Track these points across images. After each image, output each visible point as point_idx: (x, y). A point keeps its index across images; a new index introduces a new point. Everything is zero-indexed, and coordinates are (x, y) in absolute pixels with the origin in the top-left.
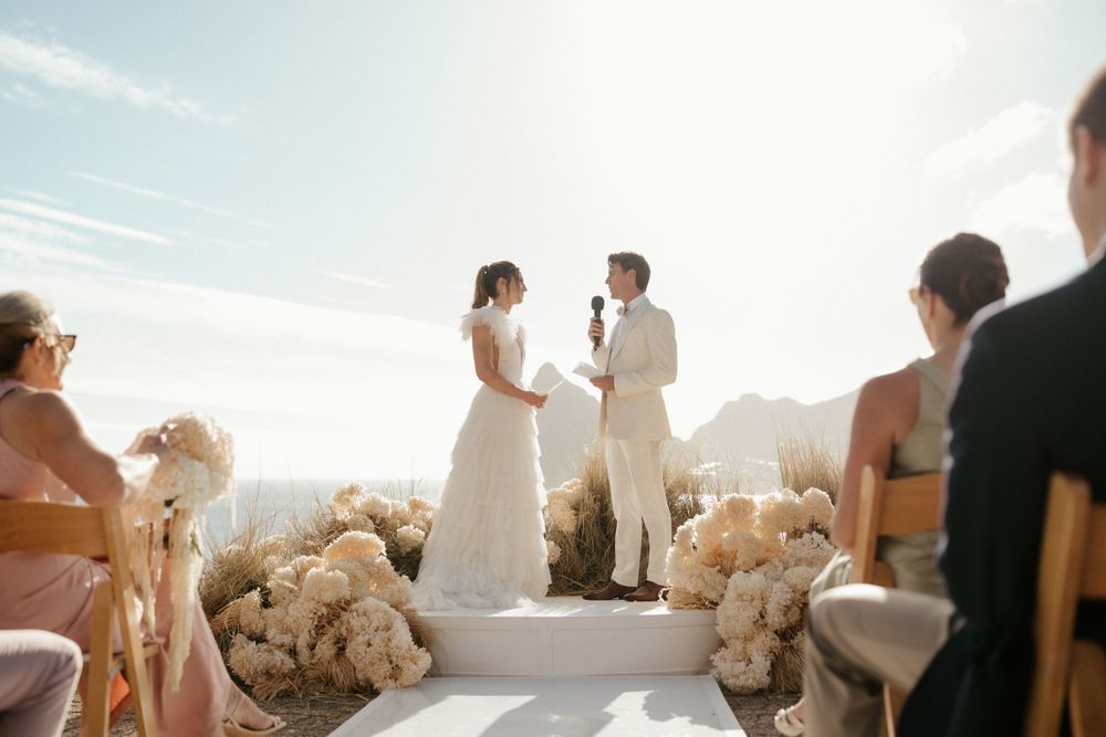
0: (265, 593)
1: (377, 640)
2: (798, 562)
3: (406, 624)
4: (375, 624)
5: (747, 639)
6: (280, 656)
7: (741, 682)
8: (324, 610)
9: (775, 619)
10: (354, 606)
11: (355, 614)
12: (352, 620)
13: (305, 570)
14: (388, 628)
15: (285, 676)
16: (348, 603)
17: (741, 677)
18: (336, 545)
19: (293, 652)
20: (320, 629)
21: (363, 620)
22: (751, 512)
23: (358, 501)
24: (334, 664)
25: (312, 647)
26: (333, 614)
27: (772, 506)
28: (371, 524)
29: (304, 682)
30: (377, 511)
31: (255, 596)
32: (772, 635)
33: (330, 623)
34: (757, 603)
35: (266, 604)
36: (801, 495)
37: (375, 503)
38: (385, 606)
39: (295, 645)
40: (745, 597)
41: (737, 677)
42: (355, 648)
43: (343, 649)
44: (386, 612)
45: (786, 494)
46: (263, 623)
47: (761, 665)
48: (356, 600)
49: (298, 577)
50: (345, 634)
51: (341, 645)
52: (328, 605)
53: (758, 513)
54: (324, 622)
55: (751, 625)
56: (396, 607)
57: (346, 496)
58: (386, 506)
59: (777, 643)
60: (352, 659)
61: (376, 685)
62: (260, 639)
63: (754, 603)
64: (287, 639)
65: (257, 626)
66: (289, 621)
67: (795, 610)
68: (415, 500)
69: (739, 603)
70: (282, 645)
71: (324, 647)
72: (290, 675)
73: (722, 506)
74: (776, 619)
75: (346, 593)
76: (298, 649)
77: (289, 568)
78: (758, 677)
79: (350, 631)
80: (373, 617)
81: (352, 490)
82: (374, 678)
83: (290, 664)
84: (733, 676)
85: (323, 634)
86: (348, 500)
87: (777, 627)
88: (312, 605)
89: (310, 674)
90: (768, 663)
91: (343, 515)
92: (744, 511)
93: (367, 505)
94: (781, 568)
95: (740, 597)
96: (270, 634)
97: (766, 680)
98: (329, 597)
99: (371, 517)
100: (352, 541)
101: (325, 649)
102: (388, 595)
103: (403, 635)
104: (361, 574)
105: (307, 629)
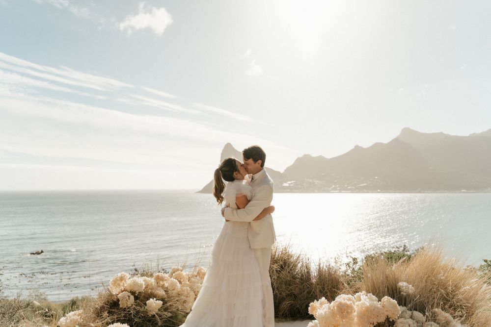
22: (351, 312)
23: (125, 284)
27: (363, 309)
30: (136, 288)
36: (380, 300)
37: (135, 283)
45: (371, 299)
53: (356, 313)
57: (118, 282)
68: (158, 276)
73: (334, 307)
81: (122, 279)
86: (119, 285)
92: (347, 312)
93: (130, 286)
99: (133, 293)
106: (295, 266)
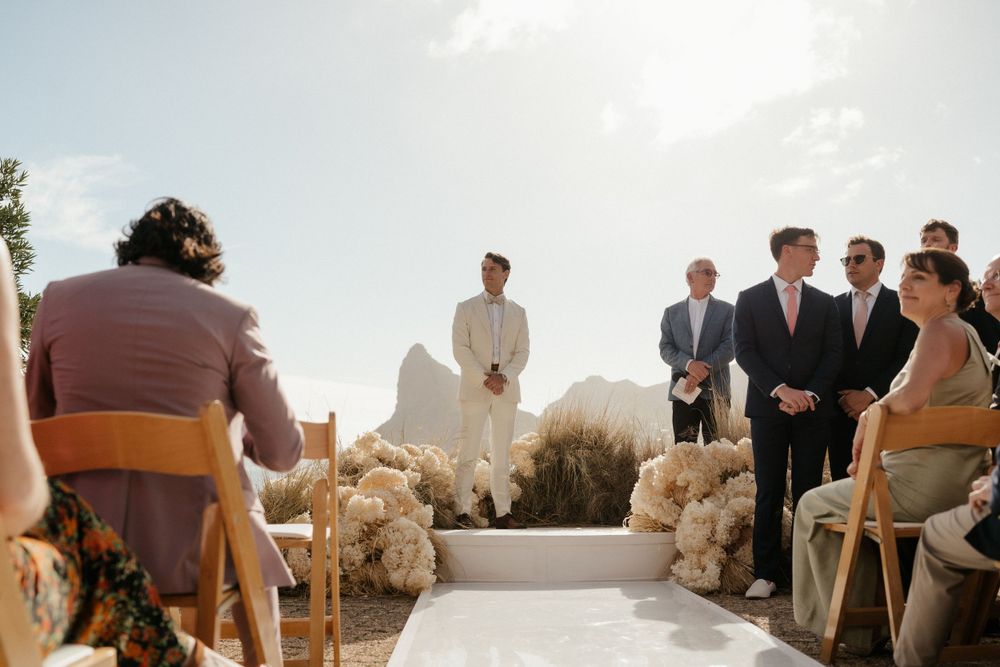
2: (736, 495)
4: (407, 538)
5: (702, 553)
7: (699, 584)
8: (365, 527)
9: (722, 536)
10: (390, 524)
11: (391, 531)
12: (387, 534)
13: (345, 498)
14: (416, 542)
16: (383, 521)
17: (699, 581)
18: (368, 478)
21: (398, 534)
26: (371, 531)
30: (386, 455)
31: (306, 517)
32: (719, 549)
34: (708, 525)
36: (735, 444)
38: (414, 524)
40: (699, 521)
41: (695, 581)
42: (390, 556)
47: (713, 571)
48: (390, 519)
50: (382, 545)
55: (705, 541)
56: (421, 526)
57: (367, 443)
58: (392, 453)
59: (724, 556)
60: (388, 568)
63: (706, 525)
67: (737, 531)
69: (694, 525)
74: (724, 537)
78: (712, 580)
79: (387, 544)
80: (406, 532)
84: (692, 580)
87: (724, 543)
88: (356, 524)
90: (718, 570)
94: (723, 499)
95: (695, 520)
97: (718, 583)
98: (370, 518)
99: (380, 460)
100: (381, 475)
102: (415, 517)
106: (610, 446)
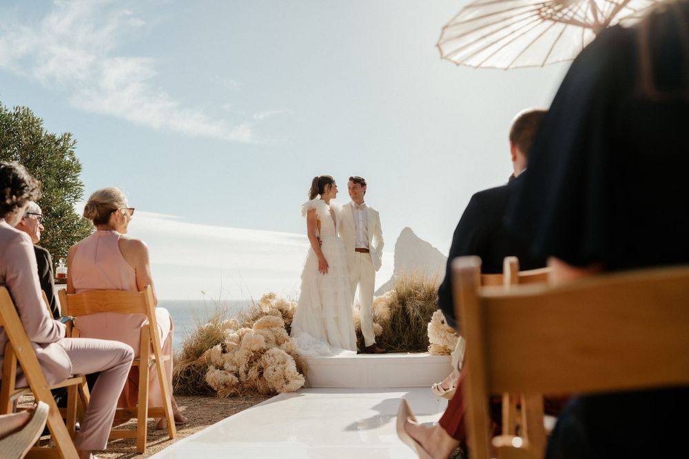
0: (224, 347)
1: (278, 369)
3: (294, 361)
4: (277, 361)
6: (231, 376)
8: (253, 354)
10: (267, 352)
11: (268, 356)
12: (266, 358)
13: (243, 335)
14: (284, 363)
15: (233, 386)
16: (265, 351)
18: (259, 322)
19: (237, 375)
20: (250, 364)
21: (272, 358)
23: (274, 303)
24: (258, 380)
25: (247, 373)
26: (256, 356)
28: (280, 313)
29: (243, 389)
30: (284, 307)
31: (219, 347)
33: (255, 360)
35: (224, 352)
37: (282, 302)
38: (283, 352)
39: (238, 372)
42: (268, 372)
43: (262, 373)
44: (283, 355)
46: (222, 360)
48: (268, 349)
49: (240, 340)
50: (263, 365)
51: (261, 371)
52: (254, 352)
54: (252, 360)
56: (289, 353)
57: (267, 300)
58: (288, 305)
60: (266, 379)
61: (278, 391)
62: (222, 368)
64: (234, 368)
65: (220, 362)
66: (235, 359)
70: (232, 371)
71: (253, 372)
72: (237, 386)
75: (264, 346)
76: (240, 373)
77: (235, 334)
79: (266, 364)
80: (277, 357)
81: (271, 296)
82: (277, 387)
83: (236, 380)
85: (252, 366)
86: (268, 302)
88: (246, 351)
89: (246, 386)
91: (266, 309)
93: (278, 304)
96: (226, 366)
98: (256, 347)
99: (280, 310)
100: (267, 320)
101: (253, 373)
102: (285, 347)
103: (291, 366)
104: (272, 337)
105: (244, 364)
